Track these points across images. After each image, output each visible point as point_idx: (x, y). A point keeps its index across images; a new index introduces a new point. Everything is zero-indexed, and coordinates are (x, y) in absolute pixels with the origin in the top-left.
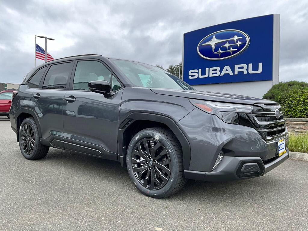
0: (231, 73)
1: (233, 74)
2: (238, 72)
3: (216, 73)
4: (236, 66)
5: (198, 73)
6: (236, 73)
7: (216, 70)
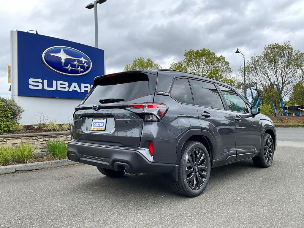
0: (79, 91)
1: (80, 91)
2: (84, 90)
3: (65, 88)
4: (83, 85)
5: (43, 83)
6: (83, 91)
7: (65, 84)
